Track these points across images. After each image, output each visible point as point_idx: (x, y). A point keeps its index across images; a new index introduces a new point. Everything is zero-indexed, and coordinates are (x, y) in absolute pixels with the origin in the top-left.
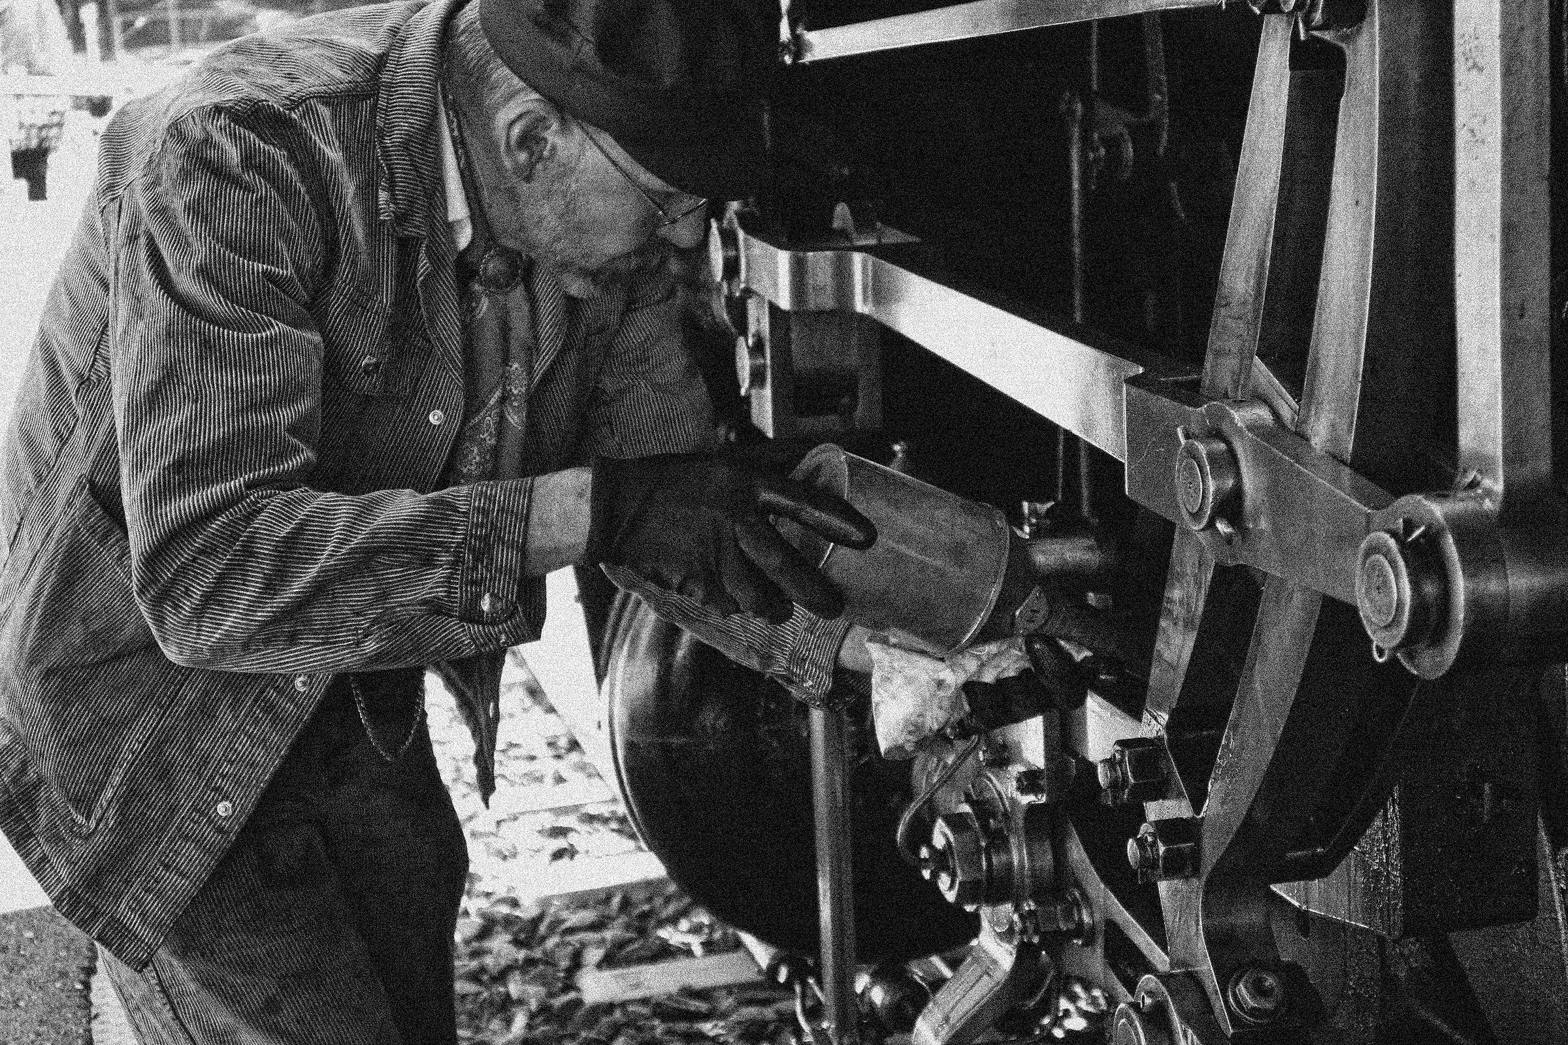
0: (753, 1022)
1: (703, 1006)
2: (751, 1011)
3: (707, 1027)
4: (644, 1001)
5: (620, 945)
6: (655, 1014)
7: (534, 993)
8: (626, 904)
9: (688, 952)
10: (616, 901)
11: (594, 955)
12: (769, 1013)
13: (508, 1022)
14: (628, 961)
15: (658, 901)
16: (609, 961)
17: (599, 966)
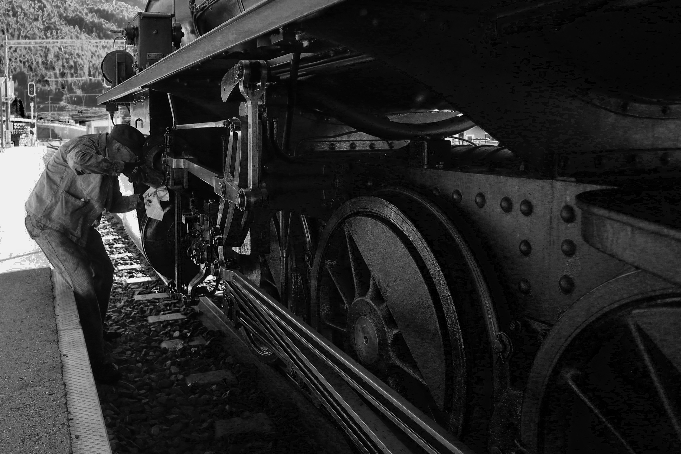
0: (166, 303)
1: (157, 301)
2: (166, 302)
3: (158, 304)
4: (146, 300)
5: (142, 291)
6: (148, 302)
7: (126, 298)
8: (143, 285)
9: (155, 292)
10: (142, 284)
11: (137, 292)
12: (169, 302)
13: (120, 303)
14: (144, 294)
15: (150, 285)
16: (139, 294)
17: (138, 294)
